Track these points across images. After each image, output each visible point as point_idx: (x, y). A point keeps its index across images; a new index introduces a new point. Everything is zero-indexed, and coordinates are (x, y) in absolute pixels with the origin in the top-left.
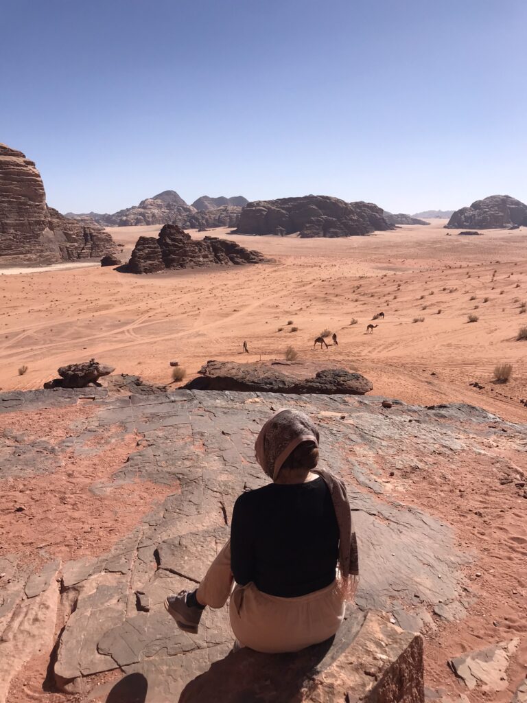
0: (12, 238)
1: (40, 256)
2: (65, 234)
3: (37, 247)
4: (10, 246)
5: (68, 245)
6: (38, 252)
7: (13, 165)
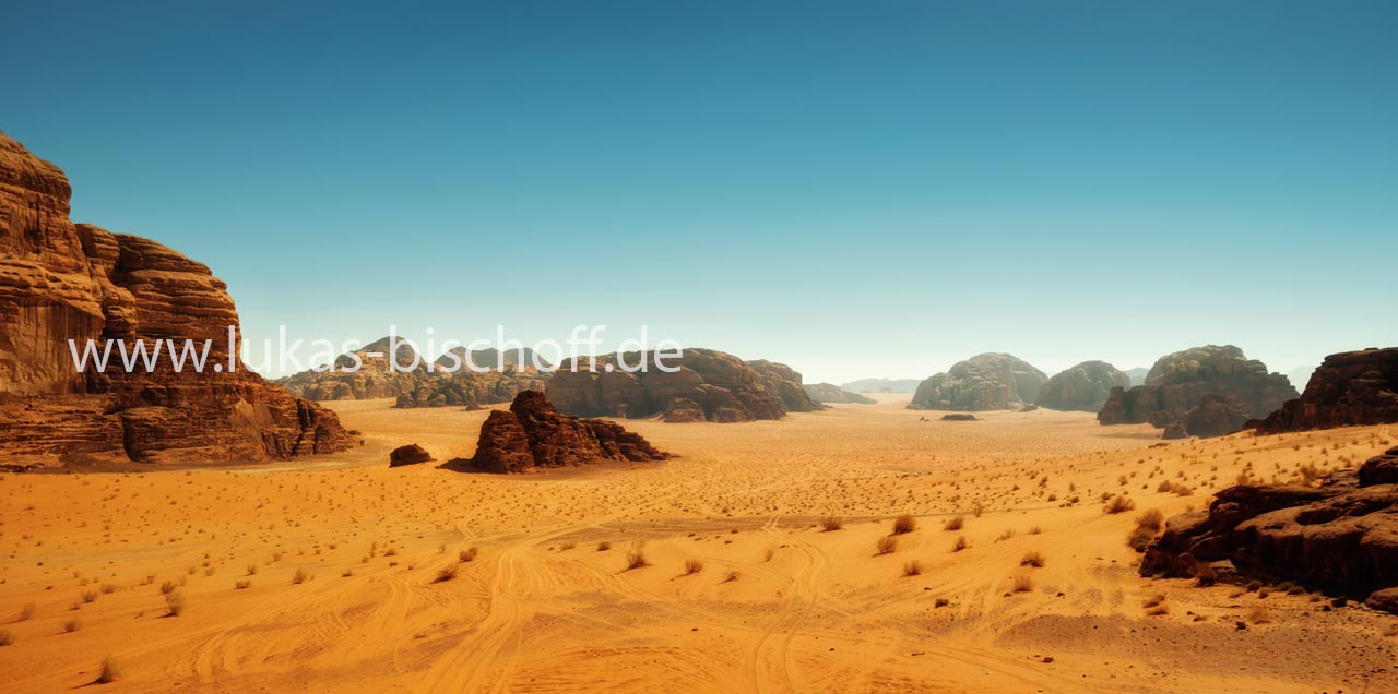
0: (185, 416)
1: (231, 449)
2: (271, 410)
3: (227, 435)
4: (183, 431)
5: (276, 430)
6: (227, 442)
7: (192, 288)
